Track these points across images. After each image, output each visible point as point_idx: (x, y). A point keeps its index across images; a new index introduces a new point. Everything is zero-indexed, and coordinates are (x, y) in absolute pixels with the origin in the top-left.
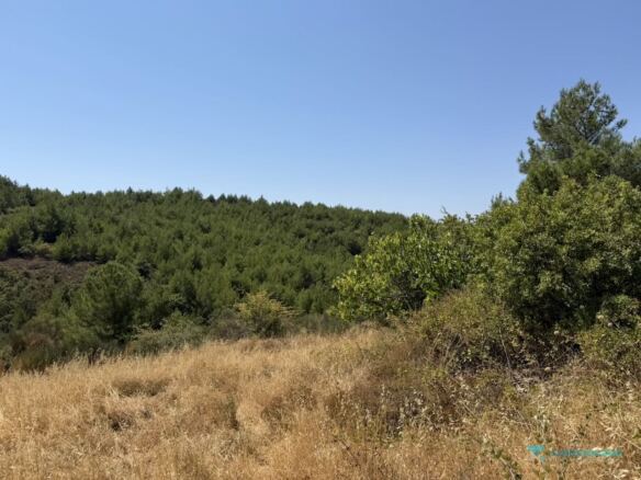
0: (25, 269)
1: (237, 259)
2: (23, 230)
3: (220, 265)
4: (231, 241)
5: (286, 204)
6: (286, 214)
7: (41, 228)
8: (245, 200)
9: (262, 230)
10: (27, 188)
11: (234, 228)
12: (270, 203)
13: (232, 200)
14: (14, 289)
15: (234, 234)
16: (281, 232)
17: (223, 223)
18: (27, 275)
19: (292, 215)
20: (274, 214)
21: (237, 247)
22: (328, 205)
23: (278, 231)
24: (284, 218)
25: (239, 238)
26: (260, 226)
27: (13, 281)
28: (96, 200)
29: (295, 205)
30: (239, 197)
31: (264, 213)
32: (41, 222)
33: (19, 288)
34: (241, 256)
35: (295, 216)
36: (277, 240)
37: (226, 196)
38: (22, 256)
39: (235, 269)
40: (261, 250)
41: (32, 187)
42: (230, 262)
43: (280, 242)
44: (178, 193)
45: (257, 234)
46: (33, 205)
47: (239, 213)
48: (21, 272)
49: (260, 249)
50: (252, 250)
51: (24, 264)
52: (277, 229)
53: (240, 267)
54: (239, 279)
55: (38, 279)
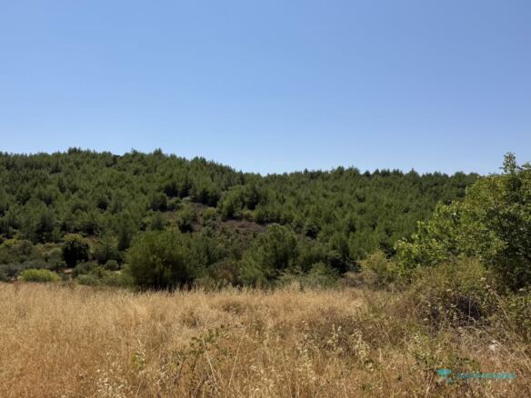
0: (237, 228)
1: (386, 224)
2: (236, 201)
3: (371, 229)
4: (382, 209)
5: (437, 175)
6: (436, 184)
7: (246, 199)
8: (397, 173)
9: (411, 200)
10: (241, 173)
11: (385, 198)
12: (421, 175)
13: (385, 174)
14: (230, 240)
15: (385, 203)
16: (430, 201)
17: (376, 193)
18: (237, 232)
19: (442, 185)
20: (424, 185)
21: (387, 214)
23: (427, 199)
24: (434, 188)
25: (389, 206)
26: (409, 196)
27: (229, 236)
28: (282, 179)
29: (446, 176)
30: (391, 171)
31: (414, 184)
32: (247, 196)
33: (233, 240)
34: (390, 222)
35: (445, 185)
36: (426, 208)
37: (380, 171)
38: (236, 218)
39: (384, 233)
40: (409, 217)
41: (244, 172)
42: (381, 227)
43: (429, 211)
44: (340, 171)
45: (406, 203)
46: (243, 184)
47: (391, 185)
48: (234, 229)
49: (409, 216)
50: (401, 217)
51: (236, 224)
52: (426, 199)
53: (388, 232)
54: (386, 242)
55: (244, 234)
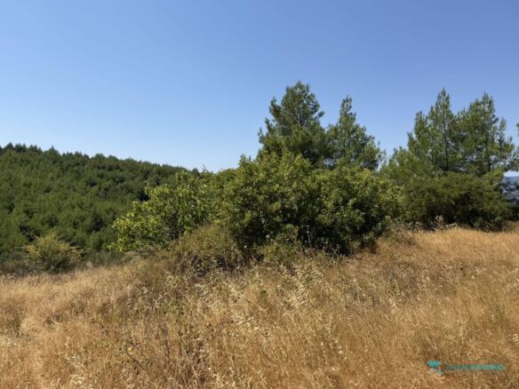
1: (26, 206)
3: (8, 211)
4: (19, 188)
5: (78, 155)
6: (77, 164)
8: (34, 150)
9: (52, 179)
11: (23, 176)
12: (61, 154)
13: (20, 149)
15: (22, 182)
16: (72, 181)
17: (11, 170)
19: (84, 165)
20: (65, 163)
21: (25, 194)
22: (119, 158)
23: (69, 180)
24: (76, 168)
25: (28, 185)
26: (50, 175)
29: (86, 156)
30: (28, 146)
31: (54, 162)
34: (30, 203)
35: (86, 166)
36: (68, 188)
37: (14, 145)
39: (24, 215)
40: (51, 197)
42: (19, 208)
43: (71, 190)
45: (47, 183)
47: (29, 162)
49: (51, 195)
50: (42, 197)
52: (68, 178)
53: (29, 213)
54: (27, 224)
